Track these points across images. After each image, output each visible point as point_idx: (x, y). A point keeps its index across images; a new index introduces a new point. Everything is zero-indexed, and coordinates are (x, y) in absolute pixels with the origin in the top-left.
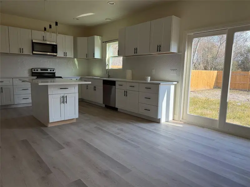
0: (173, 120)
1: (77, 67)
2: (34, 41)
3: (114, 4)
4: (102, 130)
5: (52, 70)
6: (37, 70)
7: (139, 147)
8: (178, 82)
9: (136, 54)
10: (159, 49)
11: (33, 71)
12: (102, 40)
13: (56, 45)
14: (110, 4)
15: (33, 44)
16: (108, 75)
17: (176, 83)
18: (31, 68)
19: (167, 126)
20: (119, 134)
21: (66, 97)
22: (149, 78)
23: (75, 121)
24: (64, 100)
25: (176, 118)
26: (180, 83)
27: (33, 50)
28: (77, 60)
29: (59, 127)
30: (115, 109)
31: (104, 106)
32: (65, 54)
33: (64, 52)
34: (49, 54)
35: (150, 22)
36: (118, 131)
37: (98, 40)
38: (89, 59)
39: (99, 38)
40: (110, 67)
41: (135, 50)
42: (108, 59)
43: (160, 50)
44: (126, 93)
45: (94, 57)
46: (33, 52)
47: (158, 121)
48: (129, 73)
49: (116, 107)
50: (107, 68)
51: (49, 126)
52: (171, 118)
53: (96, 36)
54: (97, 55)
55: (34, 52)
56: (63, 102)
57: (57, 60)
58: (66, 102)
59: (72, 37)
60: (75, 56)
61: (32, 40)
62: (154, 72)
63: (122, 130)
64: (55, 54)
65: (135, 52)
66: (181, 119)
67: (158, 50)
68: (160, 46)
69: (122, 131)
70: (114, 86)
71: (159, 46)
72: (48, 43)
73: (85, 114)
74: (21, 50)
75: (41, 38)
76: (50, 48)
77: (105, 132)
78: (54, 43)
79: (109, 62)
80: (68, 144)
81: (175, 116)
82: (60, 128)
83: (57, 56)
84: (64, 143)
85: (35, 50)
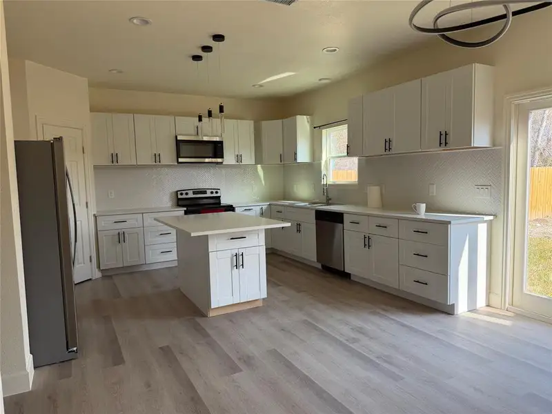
0: (488, 306)
1: (261, 181)
2: (179, 138)
3: (335, 50)
4: (316, 328)
5: (214, 191)
6: (187, 194)
7: (402, 379)
8: (495, 216)
9: (387, 152)
10: (444, 139)
11: (180, 197)
12: (312, 123)
13: (221, 143)
14: (328, 51)
15: (178, 143)
16: (327, 196)
17: (491, 218)
18: (176, 190)
19: (471, 323)
20: (355, 340)
21: (242, 255)
22: (423, 206)
23: (260, 304)
24: (238, 261)
25: (496, 300)
26: (501, 217)
27: (178, 156)
28: (262, 167)
29: (229, 317)
30: (345, 276)
31: (319, 266)
32: (239, 158)
33: (237, 153)
34: (207, 160)
35: (420, 80)
36: (353, 335)
37: (303, 124)
38: (285, 163)
39: (306, 120)
40: (331, 180)
41: (387, 144)
42: (326, 161)
43: (446, 143)
44: (367, 242)
45: (296, 159)
46: (178, 160)
47: (447, 311)
48: (374, 193)
49: (346, 271)
50: (324, 182)
51: (211, 314)
52: (481, 302)
53: (299, 117)
54: (303, 156)
55: (180, 160)
56: (236, 266)
57: (223, 171)
58: (243, 265)
59: (252, 122)
60: (259, 160)
61: (176, 137)
62: (434, 190)
63: (360, 331)
64: (219, 160)
65: (387, 148)
66: (507, 305)
67: (440, 144)
68: (446, 134)
69: (363, 333)
70: (341, 225)
71: (443, 133)
72: (205, 139)
73: (280, 286)
74: (157, 157)
75: (193, 131)
76: (210, 148)
77: (323, 334)
78: (217, 139)
79: (327, 169)
80: (248, 361)
81: (492, 296)
82: (231, 321)
83: (224, 163)
84: (240, 359)
85: (181, 155)
